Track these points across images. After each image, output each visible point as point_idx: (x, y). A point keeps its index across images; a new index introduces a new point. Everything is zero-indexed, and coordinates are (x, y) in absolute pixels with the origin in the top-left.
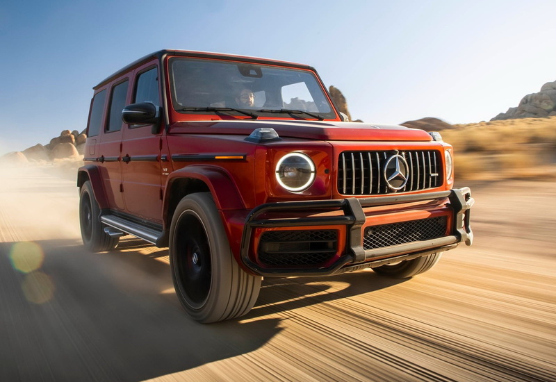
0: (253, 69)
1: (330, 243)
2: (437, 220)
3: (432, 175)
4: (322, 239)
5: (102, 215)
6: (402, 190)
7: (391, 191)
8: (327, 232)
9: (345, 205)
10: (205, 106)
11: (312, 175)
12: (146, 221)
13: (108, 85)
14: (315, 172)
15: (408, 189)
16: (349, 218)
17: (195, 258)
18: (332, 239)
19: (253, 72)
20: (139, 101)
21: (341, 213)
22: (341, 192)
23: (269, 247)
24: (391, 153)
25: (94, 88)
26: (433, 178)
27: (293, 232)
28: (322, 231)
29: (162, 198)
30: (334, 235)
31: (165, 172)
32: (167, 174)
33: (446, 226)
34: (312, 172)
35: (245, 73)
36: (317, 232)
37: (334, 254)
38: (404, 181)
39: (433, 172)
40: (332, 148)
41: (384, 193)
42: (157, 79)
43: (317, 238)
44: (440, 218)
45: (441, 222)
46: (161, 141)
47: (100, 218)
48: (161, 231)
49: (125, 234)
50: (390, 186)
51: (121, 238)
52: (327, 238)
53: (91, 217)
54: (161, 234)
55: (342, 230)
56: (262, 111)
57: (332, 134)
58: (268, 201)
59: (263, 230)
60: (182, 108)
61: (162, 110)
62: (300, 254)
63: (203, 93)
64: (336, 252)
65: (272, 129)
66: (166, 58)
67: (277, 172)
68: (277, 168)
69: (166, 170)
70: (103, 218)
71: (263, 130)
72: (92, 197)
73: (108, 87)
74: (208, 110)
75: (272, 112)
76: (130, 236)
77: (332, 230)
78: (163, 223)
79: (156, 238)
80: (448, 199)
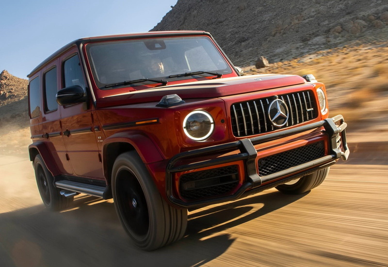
0: (157, 42)
1: (234, 176)
2: (316, 145)
3: (308, 110)
4: (226, 174)
5: (55, 181)
6: (285, 126)
7: (276, 128)
8: (229, 168)
9: (240, 145)
10: (123, 81)
11: (212, 126)
12: (92, 181)
13: (39, 72)
14: (214, 123)
15: (290, 124)
16: (243, 155)
17: (134, 203)
18: (234, 172)
19: (158, 46)
20: (67, 86)
21: (237, 152)
22: (237, 135)
23: (187, 186)
24: (272, 98)
25: (28, 76)
26: (310, 112)
27: (211, 170)
28: (225, 167)
29: (101, 160)
30: (235, 169)
31: (100, 139)
32: (101, 141)
33: (324, 148)
34: (212, 123)
35: (151, 47)
36: (221, 169)
37: (237, 183)
38: (286, 119)
39: (309, 107)
40: (224, 102)
41: (271, 130)
42: (79, 64)
43: (222, 173)
44: (318, 143)
45: (320, 145)
46: (92, 115)
47: (55, 184)
48: (105, 186)
49: (78, 194)
50: (275, 124)
51: (75, 197)
52: (230, 172)
53: (47, 184)
54: (105, 189)
55: (240, 164)
56: (169, 77)
57: (223, 91)
58: (182, 151)
59: (182, 173)
60: (104, 86)
61: (88, 89)
62: (219, 186)
63: (119, 70)
64: (239, 182)
65: (176, 95)
66: (83, 46)
67: (185, 128)
68: (184, 125)
69: (100, 137)
70: (57, 183)
71: (169, 97)
72: (45, 167)
73: (40, 74)
74: (125, 84)
75: (178, 76)
76: (82, 194)
77: (233, 166)
78: (106, 180)
79: (102, 193)
80: (323, 127)
